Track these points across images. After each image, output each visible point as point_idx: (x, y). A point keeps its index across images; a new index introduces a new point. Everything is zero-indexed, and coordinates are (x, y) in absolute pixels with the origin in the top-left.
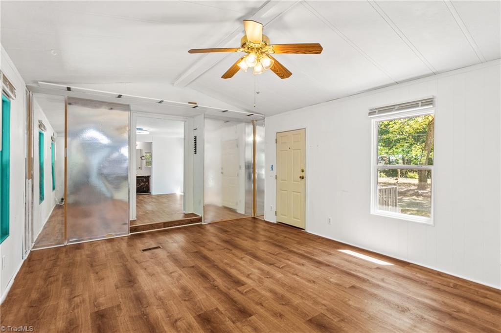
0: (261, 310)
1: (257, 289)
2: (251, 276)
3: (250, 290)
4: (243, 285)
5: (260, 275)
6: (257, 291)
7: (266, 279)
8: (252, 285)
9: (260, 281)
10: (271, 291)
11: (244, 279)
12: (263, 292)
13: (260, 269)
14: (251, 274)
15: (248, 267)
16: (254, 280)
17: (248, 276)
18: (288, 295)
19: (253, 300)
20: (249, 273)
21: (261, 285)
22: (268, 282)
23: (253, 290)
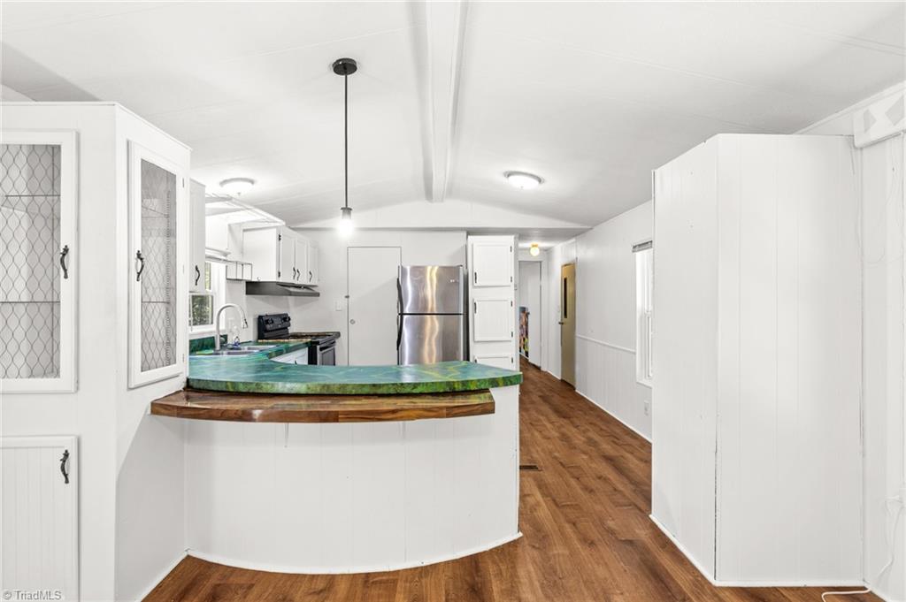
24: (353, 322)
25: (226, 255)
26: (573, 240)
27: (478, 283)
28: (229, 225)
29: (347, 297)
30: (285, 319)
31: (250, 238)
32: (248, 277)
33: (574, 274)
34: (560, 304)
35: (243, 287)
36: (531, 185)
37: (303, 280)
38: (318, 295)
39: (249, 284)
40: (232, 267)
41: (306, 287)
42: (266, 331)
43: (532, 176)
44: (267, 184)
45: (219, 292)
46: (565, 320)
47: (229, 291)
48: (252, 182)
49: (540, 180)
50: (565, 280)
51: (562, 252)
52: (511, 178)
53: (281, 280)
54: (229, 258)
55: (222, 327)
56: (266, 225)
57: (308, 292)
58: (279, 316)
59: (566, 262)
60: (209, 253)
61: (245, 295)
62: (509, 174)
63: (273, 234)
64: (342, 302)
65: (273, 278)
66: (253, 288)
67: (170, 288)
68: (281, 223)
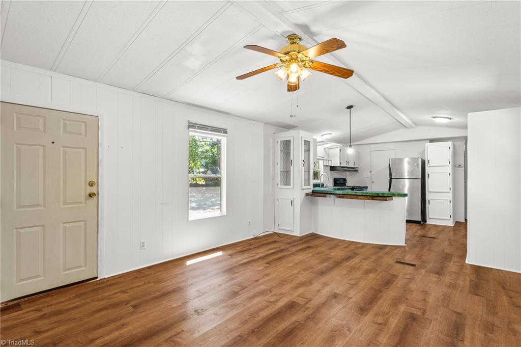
24: (373, 182)
25: (323, 158)
27: (431, 165)
28: (324, 148)
29: (371, 172)
30: (345, 180)
31: (331, 151)
32: (330, 165)
35: (329, 168)
37: (351, 165)
38: (357, 171)
39: (331, 167)
40: (325, 162)
41: (352, 168)
42: (337, 183)
44: (335, 134)
45: (322, 170)
47: (324, 169)
48: (331, 134)
53: (341, 166)
54: (324, 159)
55: (322, 181)
56: (336, 147)
57: (354, 170)
58: (342, 179)
60: (318, 158)
61: (329, 171)
63: (339, 149)
64: (369, 174)
65: (338, 165)
66: (332, 168)
67: (309, 169)
68: (340, 145)
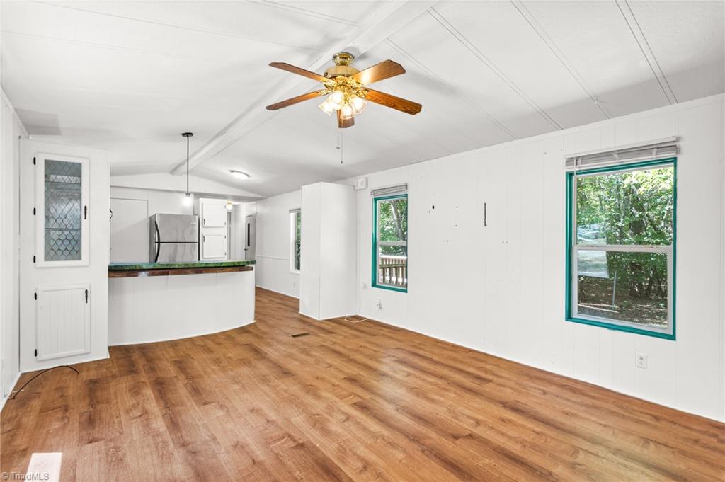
0: (335, 381)
1: (337, 399)
2: (344, 417)
3: (345, 397)
4: (355, 404)
5: (329, 418)
6: (337, 396)
7: (321, 413)
8: (343, 404)
9: (331, 409)
10: (318, 397)
11: (355, 413)
12: (329, 395)
13: (326, 432)
14: (345, 421)
15: (349, 436)
16: (340, 410)
17: (348, 417)
18: (301, 394)
19: (342, 388)
20: (346, 424)
21: (330, 404)
22: (319, 407)
23: (341, 398)
26: (255, 202)
33: (255, 221)
34: (244, 238)
36: (245, 177)
43: (245, 174)
46: (248, 247)
49: (248, 176)
50: (249, 225)
51: (246, 209)
52: (233, 173)
59: (249, 214)
62: (232, 171)
